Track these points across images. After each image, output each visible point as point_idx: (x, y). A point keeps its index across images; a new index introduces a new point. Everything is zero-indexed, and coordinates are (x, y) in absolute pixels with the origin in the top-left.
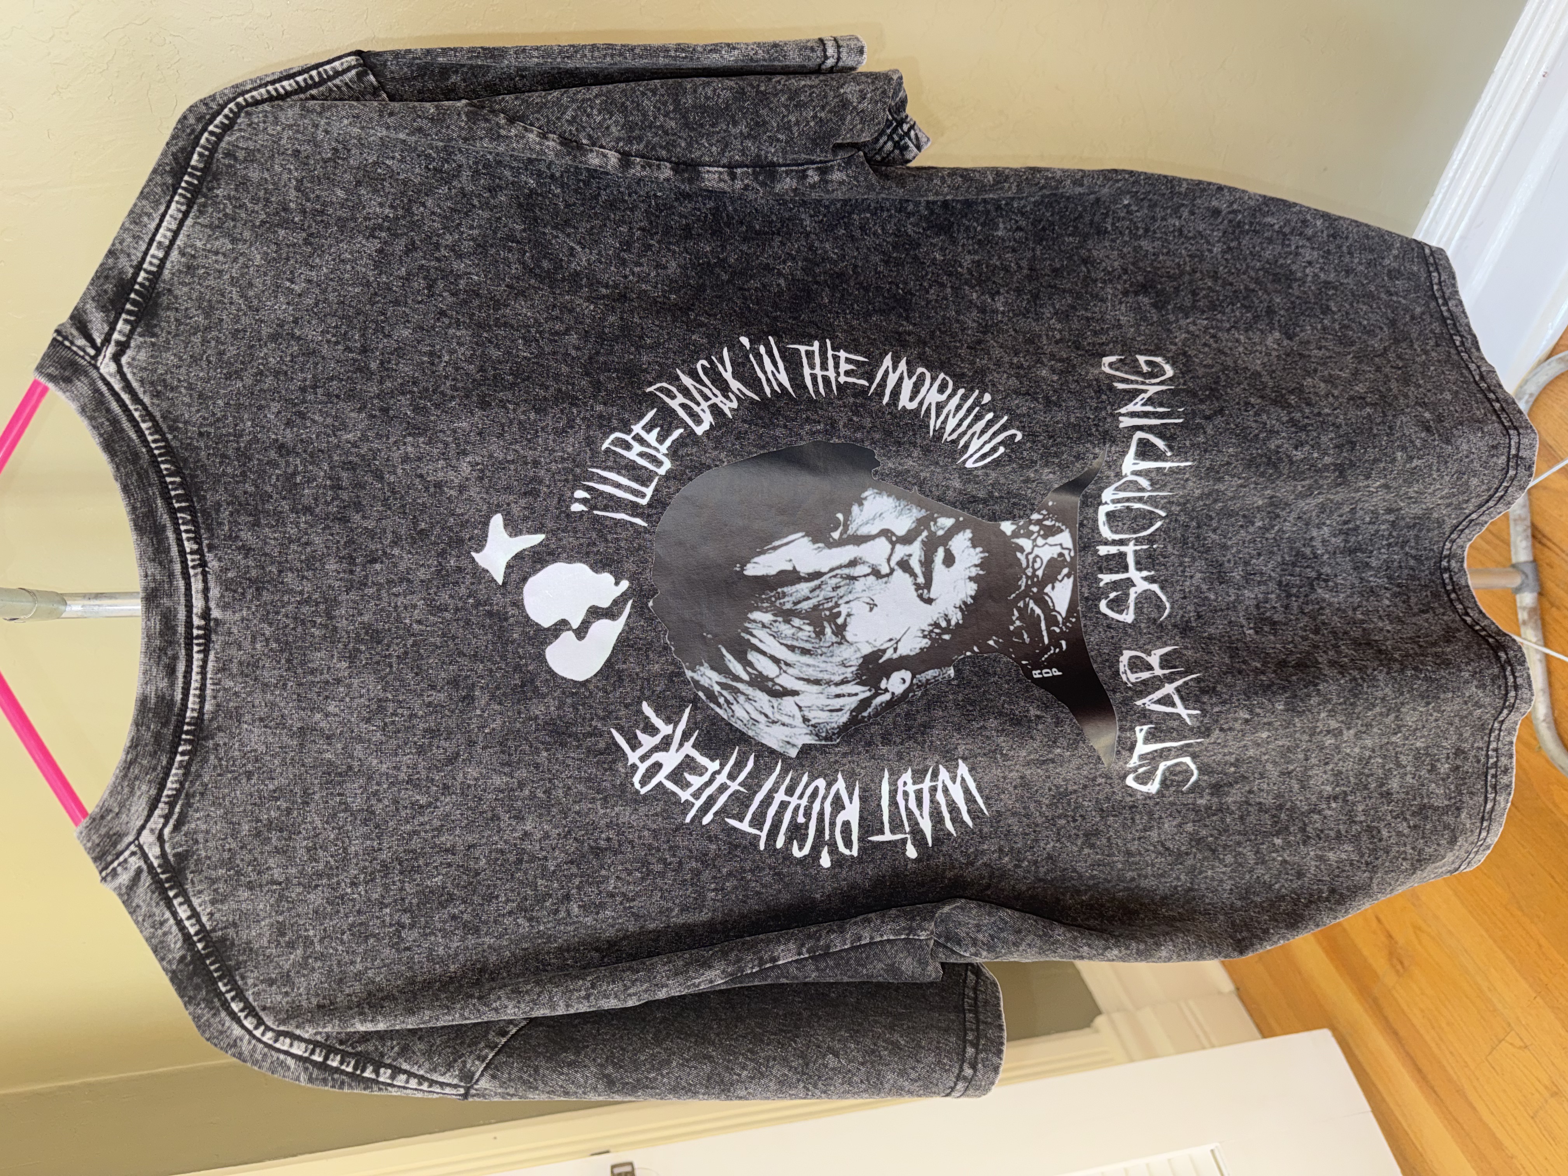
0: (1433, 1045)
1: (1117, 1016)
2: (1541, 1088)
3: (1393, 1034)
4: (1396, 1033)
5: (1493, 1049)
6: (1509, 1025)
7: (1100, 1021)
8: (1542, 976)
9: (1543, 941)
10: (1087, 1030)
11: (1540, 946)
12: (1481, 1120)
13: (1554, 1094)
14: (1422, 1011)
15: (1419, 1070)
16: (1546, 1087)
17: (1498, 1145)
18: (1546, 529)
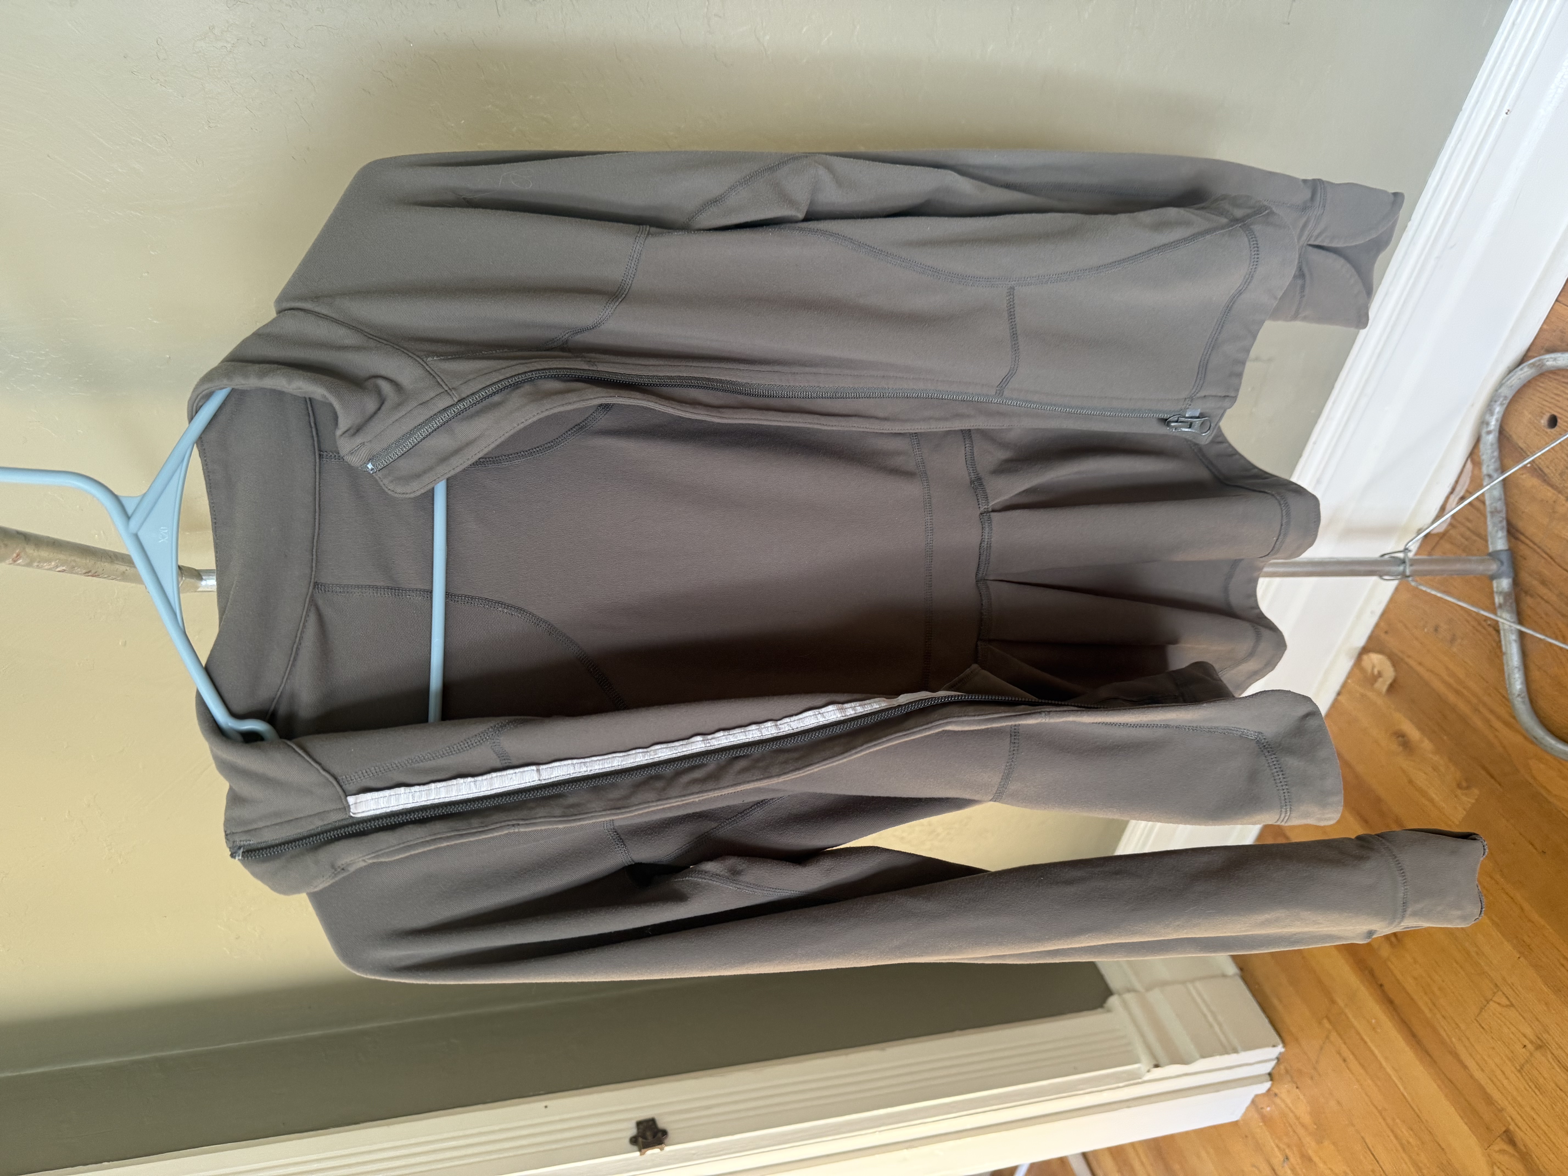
0: (1426, 1011)
1: (1128, 997)
2: (1527, 1042)
3: (1389, 1002)
4: (1391, 1002)
5: (1482, 1009)
6: (1496, 985)
7: (1113, 1001)
8: (1526, 938)
9: (1526, 906)
10: (1100, 1010)
11: (1522, 909)
12: (1472, 1076)
13: (1539, 1047)
14: (1415, 979)
15: (1413, 1035)
16: (1531, 1042)
17: (1489, 1100)
18: (1520, 524)
